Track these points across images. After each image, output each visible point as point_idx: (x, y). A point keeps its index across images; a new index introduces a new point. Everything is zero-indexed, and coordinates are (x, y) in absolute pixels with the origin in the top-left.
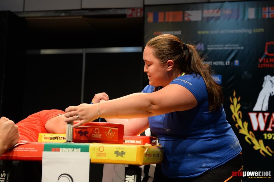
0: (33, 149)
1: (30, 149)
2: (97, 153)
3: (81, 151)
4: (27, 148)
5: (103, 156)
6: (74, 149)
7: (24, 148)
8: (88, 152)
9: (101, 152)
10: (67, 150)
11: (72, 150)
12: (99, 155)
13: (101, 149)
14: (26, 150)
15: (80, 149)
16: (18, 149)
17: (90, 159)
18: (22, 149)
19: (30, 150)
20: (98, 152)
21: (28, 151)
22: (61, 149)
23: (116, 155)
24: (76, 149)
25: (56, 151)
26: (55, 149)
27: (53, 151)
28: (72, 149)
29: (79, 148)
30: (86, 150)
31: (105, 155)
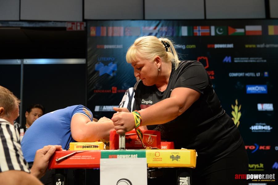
0: (90, 156)
1: (87, 156)
2: (153, 159)
3: (138, 157)
4: (84, 156)
5: (160, 160)
6: (131, 155)
7: (80, 156)
8: (145, 157)
9: (157, 157)
10: (124, 156)
11: (129, 157)
12: (155, 160)
13: (157, 154)
14: (83, 158)
15: (137, 155)
16: (75, 158)
17: (147, 164)
18: (78, 157)
19: (87, 158)
20: (155, 157)
21: (85, 158)
22: (118, 155)
23: (172, 159)
24: (133, 155)
25: (113, 158)
26: (112, 156)
27: (110, 158)
28: (129, 155)
29: (135, 154)
30: (143, 155)
31: (161, 160)
